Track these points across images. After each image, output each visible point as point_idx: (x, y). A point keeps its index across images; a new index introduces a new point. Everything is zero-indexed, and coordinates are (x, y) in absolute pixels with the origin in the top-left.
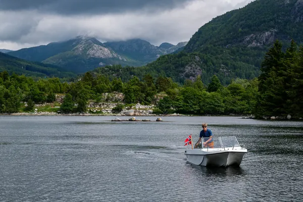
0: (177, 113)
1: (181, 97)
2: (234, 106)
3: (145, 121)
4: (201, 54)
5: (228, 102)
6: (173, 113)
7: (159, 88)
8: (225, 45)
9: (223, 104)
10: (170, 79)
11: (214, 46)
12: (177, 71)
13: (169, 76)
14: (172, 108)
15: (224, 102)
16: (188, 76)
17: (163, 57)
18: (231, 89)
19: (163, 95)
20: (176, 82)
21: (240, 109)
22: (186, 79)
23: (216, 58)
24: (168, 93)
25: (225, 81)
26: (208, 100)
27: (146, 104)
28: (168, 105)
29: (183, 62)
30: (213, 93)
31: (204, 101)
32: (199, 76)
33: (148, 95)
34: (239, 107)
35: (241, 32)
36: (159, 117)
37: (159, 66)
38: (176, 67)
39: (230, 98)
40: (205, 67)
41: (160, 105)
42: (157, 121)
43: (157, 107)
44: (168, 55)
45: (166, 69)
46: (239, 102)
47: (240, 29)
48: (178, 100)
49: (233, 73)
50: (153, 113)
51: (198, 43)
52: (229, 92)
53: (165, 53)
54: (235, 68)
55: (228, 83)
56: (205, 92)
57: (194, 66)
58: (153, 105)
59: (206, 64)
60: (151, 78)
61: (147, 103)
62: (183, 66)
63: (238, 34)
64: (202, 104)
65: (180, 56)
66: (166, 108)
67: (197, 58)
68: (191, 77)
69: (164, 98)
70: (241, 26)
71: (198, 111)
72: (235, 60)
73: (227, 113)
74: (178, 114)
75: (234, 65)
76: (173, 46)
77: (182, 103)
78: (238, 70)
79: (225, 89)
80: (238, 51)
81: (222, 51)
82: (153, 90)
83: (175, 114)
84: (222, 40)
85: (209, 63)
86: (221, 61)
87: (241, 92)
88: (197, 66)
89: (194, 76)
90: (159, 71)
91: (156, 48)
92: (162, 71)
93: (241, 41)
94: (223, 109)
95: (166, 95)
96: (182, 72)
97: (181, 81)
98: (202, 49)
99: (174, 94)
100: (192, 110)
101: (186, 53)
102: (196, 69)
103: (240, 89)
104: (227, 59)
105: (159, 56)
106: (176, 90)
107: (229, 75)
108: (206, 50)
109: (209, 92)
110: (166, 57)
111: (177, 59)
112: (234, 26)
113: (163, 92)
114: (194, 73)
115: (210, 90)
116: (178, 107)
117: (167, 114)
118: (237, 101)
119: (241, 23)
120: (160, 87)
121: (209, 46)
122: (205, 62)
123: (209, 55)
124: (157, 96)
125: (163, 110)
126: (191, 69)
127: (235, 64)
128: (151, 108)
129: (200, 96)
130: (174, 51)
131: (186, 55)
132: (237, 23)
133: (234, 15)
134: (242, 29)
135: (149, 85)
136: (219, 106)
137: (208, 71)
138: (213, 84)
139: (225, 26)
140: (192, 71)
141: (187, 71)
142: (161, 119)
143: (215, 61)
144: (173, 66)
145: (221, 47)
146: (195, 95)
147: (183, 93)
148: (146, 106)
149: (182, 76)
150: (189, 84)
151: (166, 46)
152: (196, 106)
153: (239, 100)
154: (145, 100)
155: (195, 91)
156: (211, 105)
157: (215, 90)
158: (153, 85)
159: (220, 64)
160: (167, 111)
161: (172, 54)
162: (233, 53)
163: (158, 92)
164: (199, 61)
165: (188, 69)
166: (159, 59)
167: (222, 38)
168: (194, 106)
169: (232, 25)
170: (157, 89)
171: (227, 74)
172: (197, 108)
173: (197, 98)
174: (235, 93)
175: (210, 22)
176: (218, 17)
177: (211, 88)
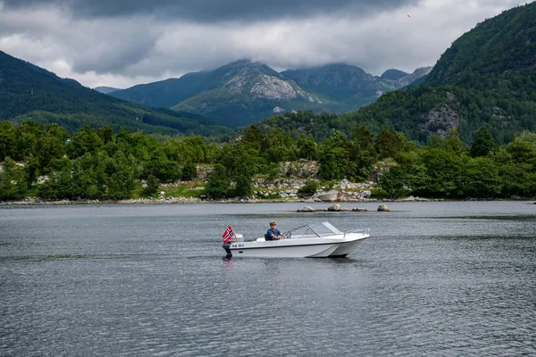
0: (415, 196)
1: (423, 166)
2: (519, 182)
3: (357, 210)
4: (457, 87)
5: (507, 174)
6: (408, 196)
7: (381, 150)
8: (502, 72)
9: (499, 179)
10: (401, 135)
11: (481, 73)
12: (415, 121)
13: (398, 130)
14: (405, 187)
15: (500, 174)
16: (434, 129)
17: (389, 94)
18: (512, 150)
19: (390, 163)
20: (413, 139)
21: (531, 187)
22: (431, 135)
23: (485, 96)
24: (399, 160)
25: (501, 136)
26: (470, 171)
27: (358, 181)
28: (399, 182)
29: (424, 103)
30: (480, 159)
31: (463, 173)
32: (454, 128)
33: (362, 164)
34: (528, 183)
35: (530, 47)
36: (382, 204)
37: (381, 112)
38: (412, 113)
39: (511, 167)
40: (466, 112)
41: (385, 183)
42: (379, 210)
43: (379, 185)
44: (396, 92)
45: (395, 117)
46: (528, 176)
47: (528, 42)
48: (416, 172)
49: (517, 122)
50: (372, 196)
51: (450, 68)
52: (510, 155)
53: (393, 88)
54: (519, 112)
55: (506, 141)
56: (466, 157)
57: (444, 110)
58: (371, 183)
59: (467, 105)
60: (367, 133)
61: (361, 178)
62: (425, 110)
63: (525, 51)
64: (460, 178)
65: (418, 93)
66: (395, 187)
67: (451, 97)
68: (439, 131)
69: (391, 170)
70: (530, 34)
71: (451, 191)
72: (518, 97)
73: (507, 194)
74: (417, 198)
75: (517, 108)
76: (405, 74)
77: (424, 177)
78: (525, 117)
79: (502, 151)
80: (524, 82)
81: (495, 83)
82: (372, 155)
83: (411, 198)
84: (494, 63)
85: (473, 105)
86: (493, 101)
87: (531, 156)
88: (450, 110)
89: (445, 129)
90: (381, 122)
91: (375, 79)
92: (387, 121)
93: (530, 64)
94: (499, 187)
95: (395, 164)
96: (423, 122)
97: (422, 138)
98: (459, 79)
99: (409, 161)
100: (442, 190)
101: (430, 88)
102: (449, 115)
103: (530, 151)
104: (506, 97)
105: (380, 93)
106: (413, 155)
107: (509, 125)
108: (466, 81)
109: (473, 157)
110: (394, 95)
111: (413, 98)
112: (516, 36)
113: (390, 159)
114: (444, 123)
115: (474, 153)
116: (418, 185)
117: (397, 198)
118: (524, 173)
119: (529, 30)
120: (384, 147)
121: (472, 74)
122: (466, 103)
123: (471, 91)
124: (378, 166)
125: (389, 190)
126: (440, 116)
127: (521, 106)
128: (368, 187)
129: (457, 164)
130: (407, 84)
131: (429, 91)
132: (522, 31)
133: (517, 17)
134: (531, 42)
135: (364, 146)
136: (491, 182)
137: (471, 118)
138: (480, 142)
139: (501, 36)
140: (441, 119)
141: (432, 119)
142: (386, 206)
143: (482, 100)
144: (407, 112)
145: (493, 74)
146: (447, 162)
147: (426, 160)
148: (359, 185)
149: (423, 128)
150: (435, 144)
151: (392, 74)
152: (451, 183)
153: (528, 171)
154: (359, 173)
155: (447, 156)
156: (476, 180)
157: (484, 153)
158: (372, 146)
159: (491, 105)
160: (396, 192)
161: (405, 90)
162: (516, 85)
163: (380, 159)
164: (454, 102)
165: (433, 117)
166: (381, 99)
167: (495, 59)
168: (445, 183)
169: (513, 35)
170: (379, 153)
171: (505, 123)
172: (451, 186)
173: (452, 167)
174: (520, 159)
175: (472, 30)
176: (487, 21)
177: (477, 150)
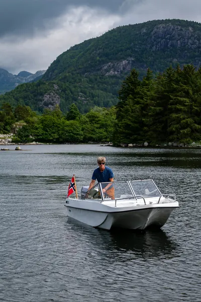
0: (36, 142)
1: (40, 125)
2: (92, 134)
3: (4, 150)
4: (59, 82)
5: (86, 130)
6: (32, 142)
7: (17, 116)
8: (84, 74)
9: (81, 132)
10: (28, 108)
11: (72, 74)
12: (36, 100)
13: (27, 105)
14: (31, 137)
15: (83, 130)
16: (46, 104)
17: (22, 85)
18: (89, 117)
19: (22, 123)
20: (35, 110)
21: (99, 137)
22: (45, 108)
23: (75, 87)
24: (27, 122)
25: (83, 109)
26: (67, 128)
27: (4, 133)
28: (26, 134)
29: (41, 90)
30: (72, 121)
31: (63, 129)
32: (58, 105)
33: (7, 124)
34: (97, 135)
35: (99, 61)
36: (17, 146)
37: (18, 95)
38: (35, 96)
39: (89, 126)
40: (64, 96)
41: (19, 134)
42: (17, 149)
43: (16, 136)
44: (26, 84)
45: (25, 98)
46: (97, 130)
47: (98, 58)
48: (37, 129)
49: (92, 101)
50: (12, 142)
51: (56, 71)
52: (87, 120)
53: (24, 81)
54: (93, 96)
55: (86, 111)
56: (64, 120)
57: (52, 94)
58: (12, 134)
59: (65, 92)
60: (10, 107)
61: (6, 132)
62: (42, 94)
63: (96, 62)
64: (60, 132)
65: (39, 85)
66: (25, 137)
67: (56, 87)
68: (50, 106)
69: (23, 127)
70: (99, 54)
71: (56, 139)
72: (93, 88)
73: (86, 141)
74: (37, 143)
75: (92, 94)
76: (31, 74)
77: (41, 131)
78: (96, 99)
79: (84, 117)
80: (96, 80)
81: (80, 80)
82: (12, 119)
83: (34, 143)
84: (80, 69)
85: (68, 92)
86: (79, 90)
87: (100, 120)
88: (55, 94)
89: (53, 105)
90: (17, 100)
91: (14, 77)
92: (21, 100)
93: (98, 70)
94: (82, 137)
95: (25, 124)
96: (41, 101)
97: (40, 110)
98: (60, 78)
99: (33, 123)
100: (51, 138)
101: (45, 82)
102: (55, 97)
103: (98, 117)
104: (86, 88)
105: (17, 84)
106: (35, 119)
107: (87, 103)
108: (65, 79)
109: (68, 120)
110: (25, 85)
111: (35, 88)
112: (92, 55)
113: (22, 121)
114: (52, 102)
115: (68, 118)
116: (38, 136)
117: (26, 143)
118: (96, 129)
119: (98, 52)
120: (19, 115)
121: (67, 75)
122: (64, 91)
123: (67, 84)
124: (16, 125)
125: (22, 138)
126: (50, 97)
127: (94, 93)
128: (10, 137)
129: (59, 124)
130: (32, 79)
131: (45, 84)
132: (95, 52)
133: (92, 44)
134: (100, 57)
135: (8, 114)
136: (77, 134)
137: (67, 99)
138: (72, 112)
139: (83, 54)
140: (51, 99)
141: (46, 99)
142: (20, 148)
143: (73, 89)
144: (32, 95)
145: (79, 75)
146: (54, 123)
147: (42, 122)
148: (5, 135)
149: (41, 104)
150: (47, 113)
151: (24, 74)
152: (56, 135)
153: (97, 128)
154: (5, 129)
155: (54, 120)
156: (70, 133)
157: (74, 118)
158: (12, 114)
159: (78, 92)
160: (26, 139)
161: (31, 83)
162: (91, 81)
163: (17, 121)
164: (58, 90)
165: (46, 98)
166: (18, 88)
167: (80, 67)
168: (52, 135)
169: (90, 54)
170: (16, 117)
171: (86, 102)
172: (56, 136)
173: (57, 126)
174: (93, 122)
175: (68, 50)
176: (76, 46)
177: (70, 116)
